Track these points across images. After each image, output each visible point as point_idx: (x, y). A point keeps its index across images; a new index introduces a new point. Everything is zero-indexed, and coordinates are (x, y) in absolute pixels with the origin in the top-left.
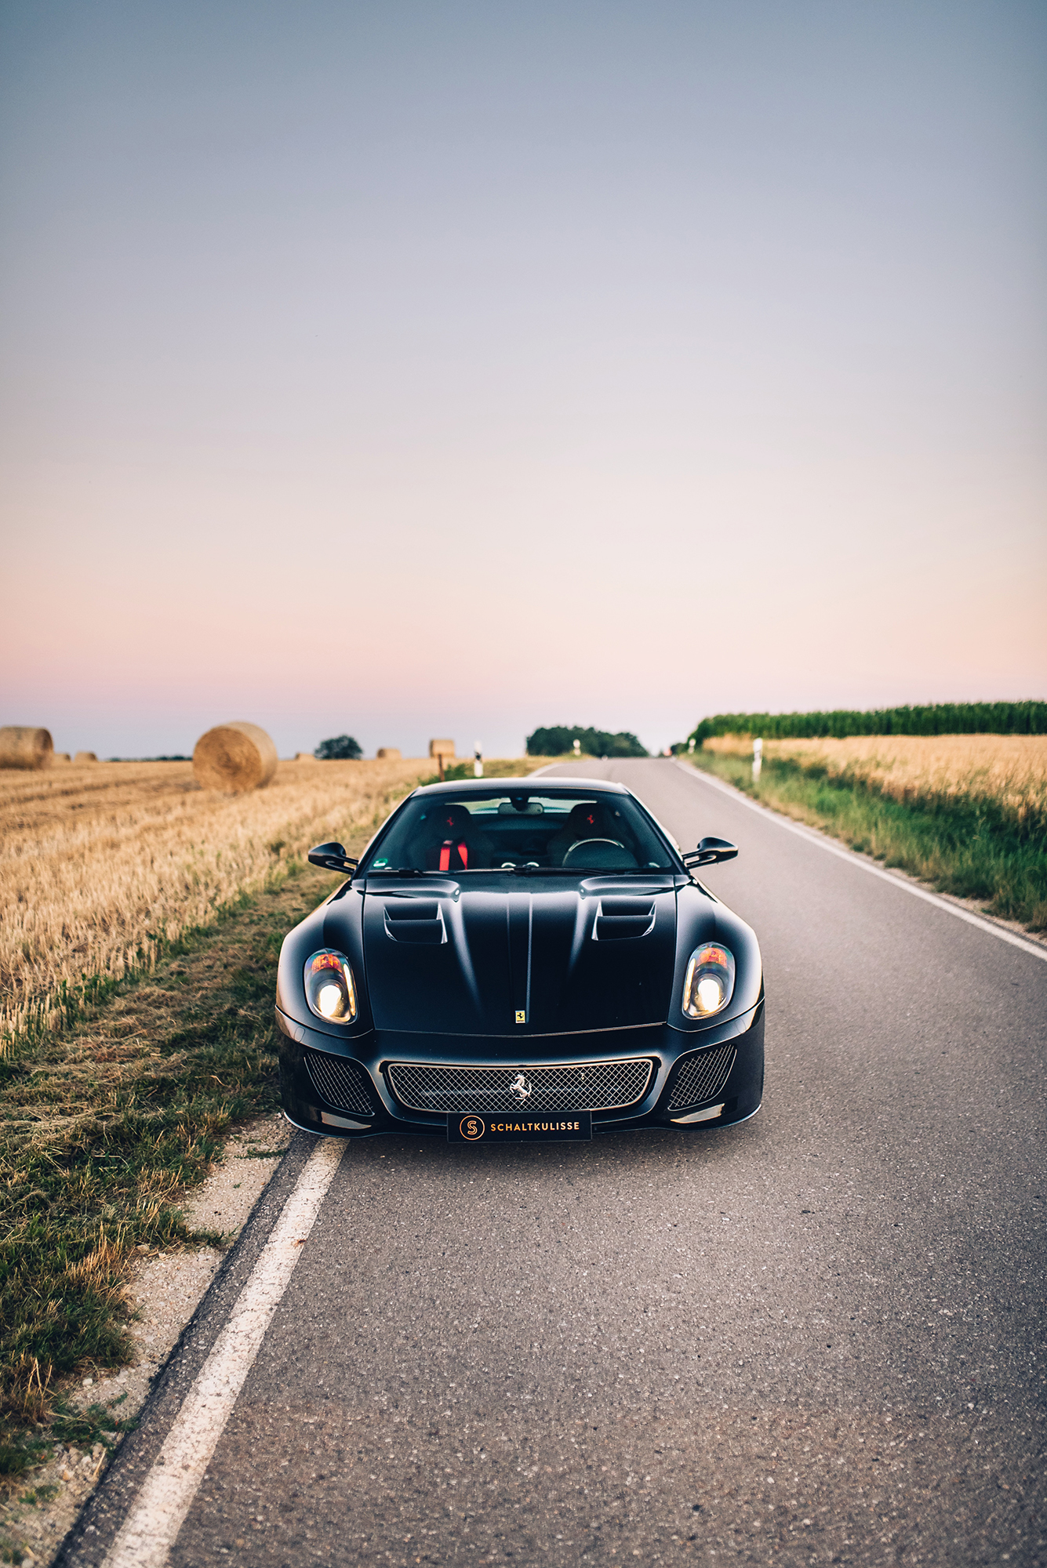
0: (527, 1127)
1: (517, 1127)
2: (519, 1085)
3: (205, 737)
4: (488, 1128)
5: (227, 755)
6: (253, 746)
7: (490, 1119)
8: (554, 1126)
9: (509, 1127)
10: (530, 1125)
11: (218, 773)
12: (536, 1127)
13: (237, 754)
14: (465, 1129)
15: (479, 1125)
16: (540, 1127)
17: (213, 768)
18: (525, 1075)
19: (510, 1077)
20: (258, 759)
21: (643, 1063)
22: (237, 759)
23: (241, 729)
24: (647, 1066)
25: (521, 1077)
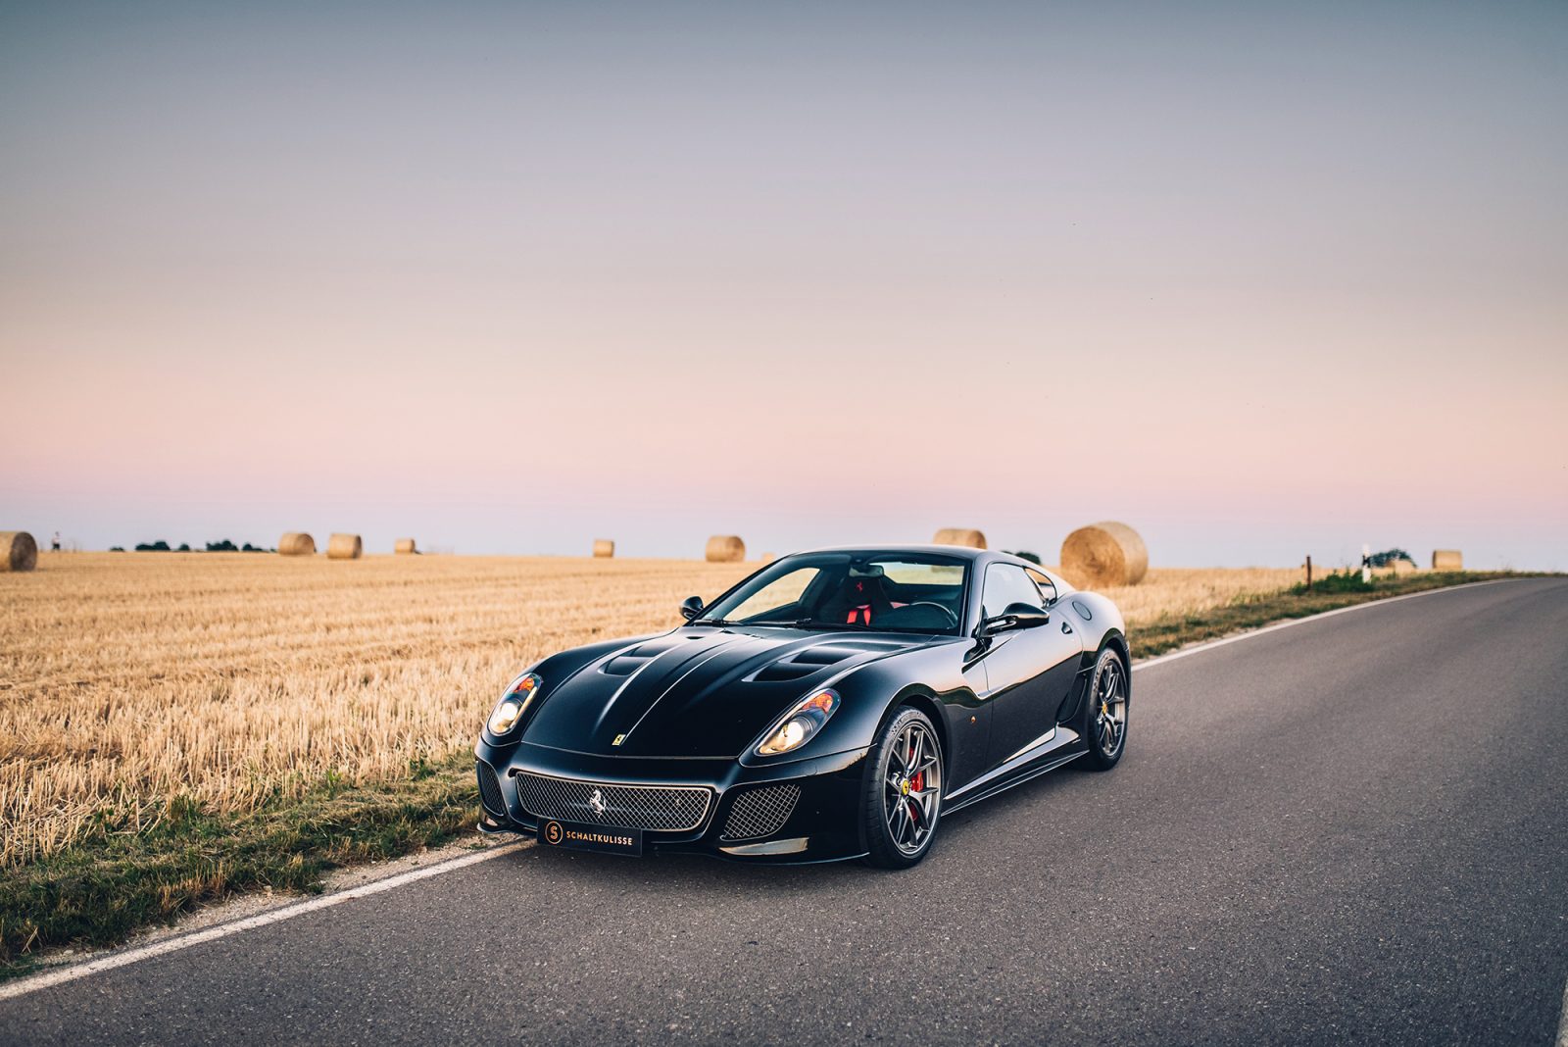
0: (592, 837)
1: (585, 837)
2: (597, 800)
3: (1072, 535)
4: (565, 835)
5: (1093, 554)
6: (1117, 545)
7: (568, 827)
8: (613, 840)
9: (580, 836)
10: (595, 835)
11: (1085, 571)
12: (600, 838)
13: (1103, 554)
14: (550, 834)
15: (558, 831)
16: (602, 838)
17: (1078, 567)
18: (601, 791)
19: (588, 792)
20: (1122, 559)
21: (702, 792)
22: (1102, 559)
23: (1107, 529)
24: (706, 795)
25: (598, 793)
